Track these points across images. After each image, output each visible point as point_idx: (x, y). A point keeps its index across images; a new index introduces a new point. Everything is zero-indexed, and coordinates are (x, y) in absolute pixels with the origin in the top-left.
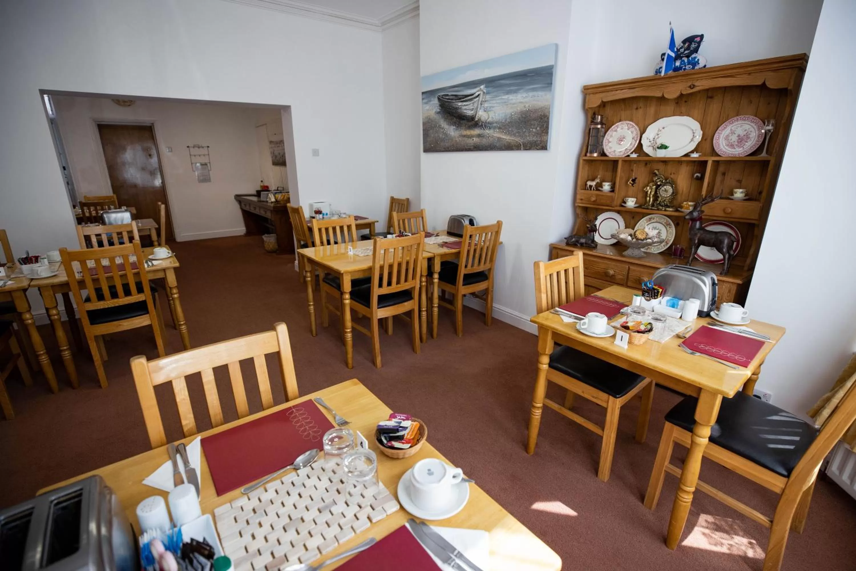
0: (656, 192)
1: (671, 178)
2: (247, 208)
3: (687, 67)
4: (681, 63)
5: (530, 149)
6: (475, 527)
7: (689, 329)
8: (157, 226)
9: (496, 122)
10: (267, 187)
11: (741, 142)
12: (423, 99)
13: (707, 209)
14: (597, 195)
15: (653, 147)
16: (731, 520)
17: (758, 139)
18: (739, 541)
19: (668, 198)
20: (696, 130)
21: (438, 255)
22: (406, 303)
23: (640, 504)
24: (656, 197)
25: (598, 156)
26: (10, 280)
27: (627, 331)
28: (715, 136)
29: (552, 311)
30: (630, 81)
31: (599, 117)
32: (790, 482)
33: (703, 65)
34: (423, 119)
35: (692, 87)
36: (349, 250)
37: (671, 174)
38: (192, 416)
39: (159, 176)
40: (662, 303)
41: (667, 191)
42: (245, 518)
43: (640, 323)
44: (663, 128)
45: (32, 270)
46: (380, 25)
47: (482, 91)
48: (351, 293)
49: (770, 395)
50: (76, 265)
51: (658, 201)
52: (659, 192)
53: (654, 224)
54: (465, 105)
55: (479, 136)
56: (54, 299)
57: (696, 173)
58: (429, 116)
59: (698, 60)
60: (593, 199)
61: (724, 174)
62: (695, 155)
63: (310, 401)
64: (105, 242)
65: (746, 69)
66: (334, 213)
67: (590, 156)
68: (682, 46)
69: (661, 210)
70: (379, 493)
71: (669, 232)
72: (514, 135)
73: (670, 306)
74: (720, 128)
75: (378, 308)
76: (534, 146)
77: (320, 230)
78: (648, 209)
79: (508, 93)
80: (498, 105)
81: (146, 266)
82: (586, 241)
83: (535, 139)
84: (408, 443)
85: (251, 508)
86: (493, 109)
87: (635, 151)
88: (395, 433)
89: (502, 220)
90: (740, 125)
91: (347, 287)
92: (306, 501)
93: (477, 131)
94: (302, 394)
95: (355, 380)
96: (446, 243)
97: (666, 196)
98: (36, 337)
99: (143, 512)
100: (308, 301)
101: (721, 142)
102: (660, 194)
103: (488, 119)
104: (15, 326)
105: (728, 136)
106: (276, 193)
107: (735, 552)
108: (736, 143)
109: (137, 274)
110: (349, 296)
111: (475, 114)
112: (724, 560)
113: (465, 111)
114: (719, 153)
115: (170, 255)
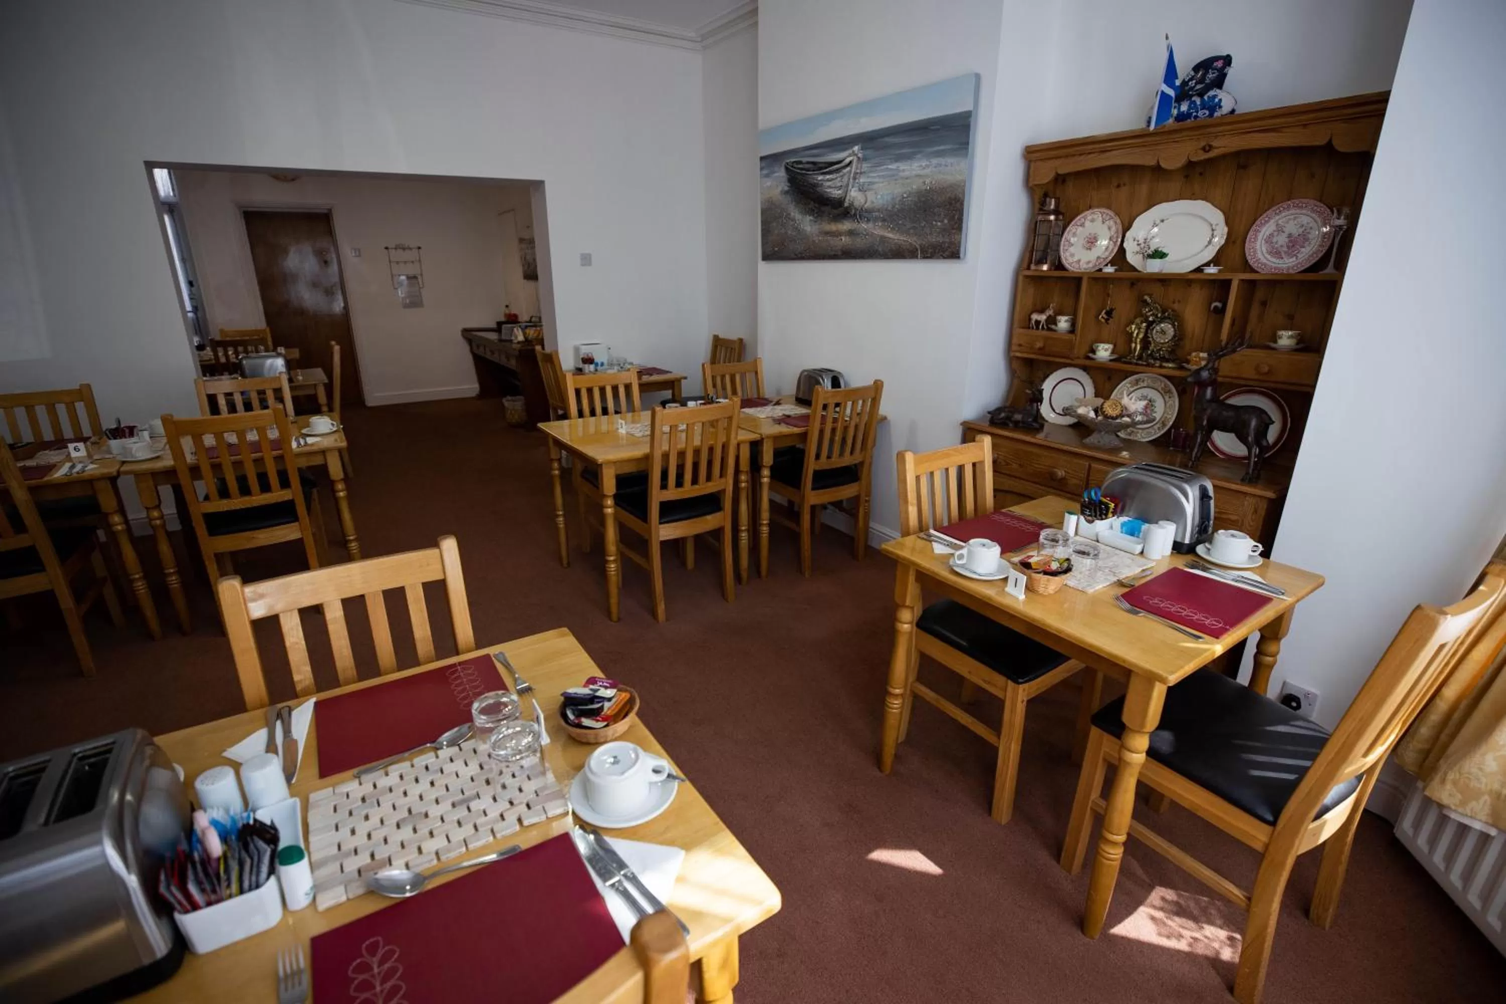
0: (1146, 336)
1: (1173, 310)
2: (481, 352)
3: (1200, 114)
4: (1189, 107)
5: (931, 257)
6: (671, 843)
7: (1149, 573)
8: (326, 381)
9: (879, 211)
10: (516, 316)
11: (1293, 246)
12: (762, 169)
13: (1226, 367)
14: (1046, 339)
15: (1143, 253)
16: (1205, 899)
17: (1323, 241)
18: (1212, 934)
19: (1166, 345)
20: (1217, 225)
21: (768, 437)
22: (709, 517)
23: (1054, 863)
24: (1146, 343)
25: (1050, 269)
26: (92, 463)
27: (1025, 570)
28: (1249, 236)
29: (922, 535)
30: (1105, 138)
31: (1053, 201)
32: (1276, 833)
33: (1230, 109)
34: (762, 203)
35: (1207, 149)
36: (620, 426)
37: (1174, 302)
38: (308, 668)
39: (340, 297)
40: (1114, 527)
41: (1165, 332)
42: (349, 808)
43: (1052, 558)
44: (1162, 221)
45: (124, 448)
46: (699, 39)
47: (856, 155)
48: (616, 497)
49: (1315, 696)
50: (187, 443)
51: (1149, 349)
52: (1152, 334)
53: (1143, 389)
54: (828, 180)
55: (851, 233)
56: (155, 494)
57: (1215, 301)
58: (771, 198)
59: (1220, 100)
60: (1039, 345)
61: (1264, 304)
62: (1212, 270)
63: (487, 657)
64: (240, 406)
65: (1297, 118)
66: (615, 362)
67: (1036, 270)
68: (1193, 77)
69: (1153, 366)
70: (545, 788)
71: (1168, 405)
72: (908, 234)
73: (1126, 533)
74: (1258, 222)
75: (661, 523)
76: (939, 252)
77: (578, 392)
78: (1130, 363)
79: (899, 158)
80: (881, 180)
81: (294, 445)
82: (1023, 418)
83: (940, 239)
84: (604, 720)
85: (361, 795)
86: (875, 186)
87: (1112, 263)
88: (587, 705)
89: (883, 380)
90: (1292, 217)
91: (609, 485)
92: (439, 791)
93: (846, 225)
94: (478, 646)
95: (565, 630)
96: (789, 416)
97: (1162, 341)
98: (129, 553)
99: (203, 784)
100: (555, 509)
101: (1258, 247)
102: (1152, 337)
103: (866, 203)
104: (101, 534)
105: (1271, 235)
106: (526, 327)
107: (1200, 950)
108: (1285, 249)
109: (280, 459)
110: (613, 502)
111: (844, 195)
112: (1178, 961)
113: (828, 190)
114: (1255, 266)
115: (335, 429)
